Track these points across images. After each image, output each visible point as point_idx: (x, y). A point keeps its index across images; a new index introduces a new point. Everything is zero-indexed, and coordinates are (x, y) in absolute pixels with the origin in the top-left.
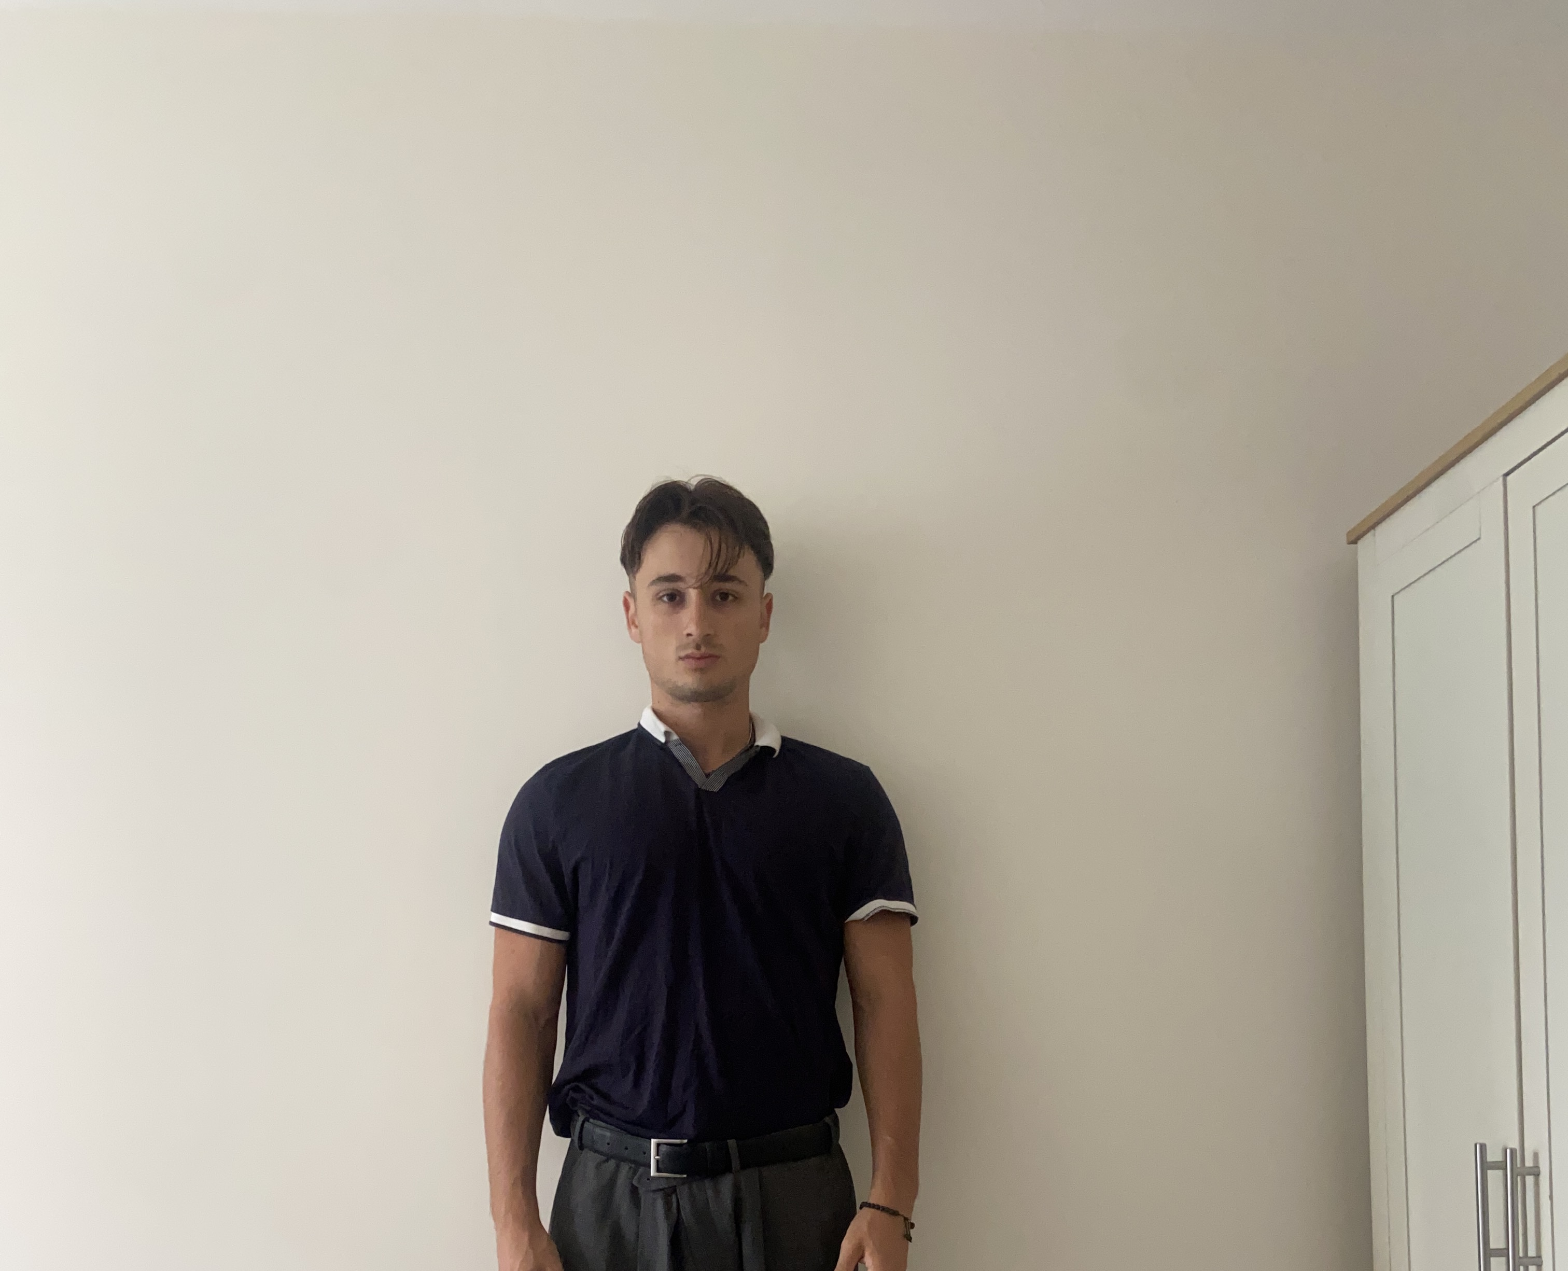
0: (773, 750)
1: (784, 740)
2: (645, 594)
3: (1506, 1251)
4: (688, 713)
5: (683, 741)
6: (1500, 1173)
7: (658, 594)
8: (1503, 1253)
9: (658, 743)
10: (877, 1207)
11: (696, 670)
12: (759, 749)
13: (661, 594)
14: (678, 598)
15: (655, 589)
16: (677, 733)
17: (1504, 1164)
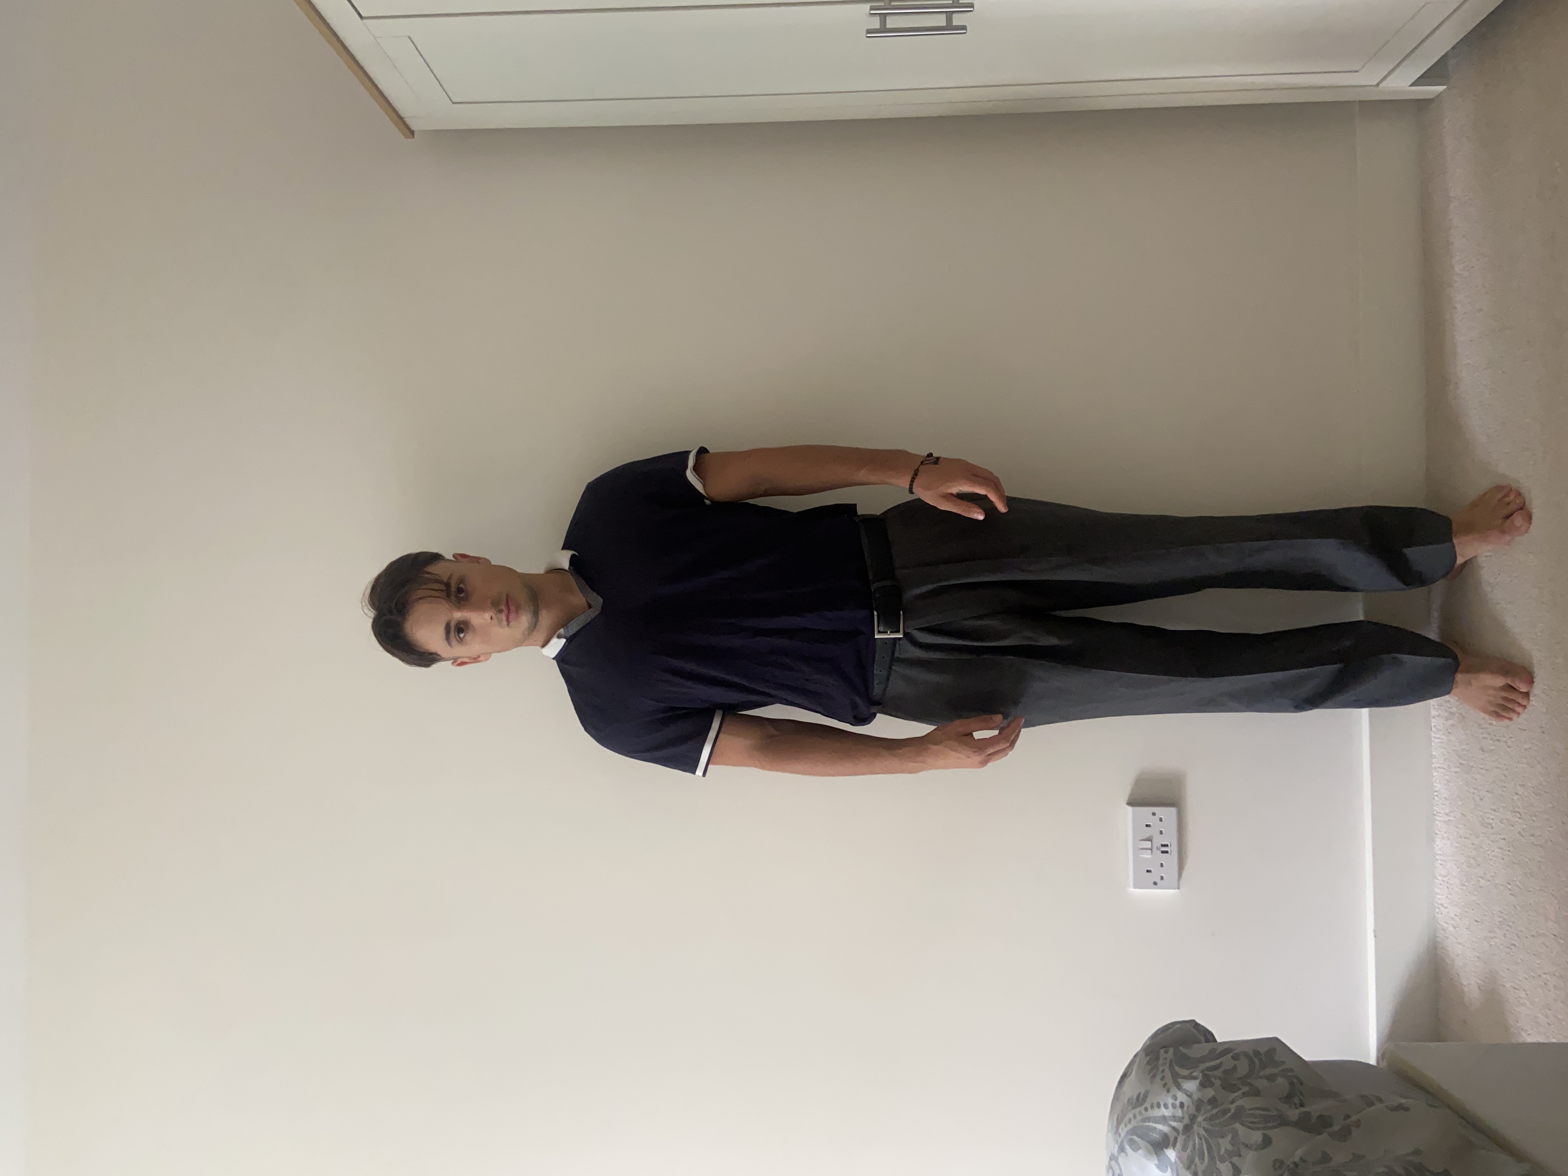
0: (573, 556)
1: (565, 547)
2: (459, 650)
3: (948, 14)
4: (546, 619)
5: (564, 625)
6: (888, 18)
7: (458, 641)
8: (949, 15)
9: (567, 644)
10: (912, 481)
11: (517, 612)
12: (571, 568)
13: (458, 638)
14: (462, 626)
15: (454, 642)
16: (560, 629)
17: (882, 15)
